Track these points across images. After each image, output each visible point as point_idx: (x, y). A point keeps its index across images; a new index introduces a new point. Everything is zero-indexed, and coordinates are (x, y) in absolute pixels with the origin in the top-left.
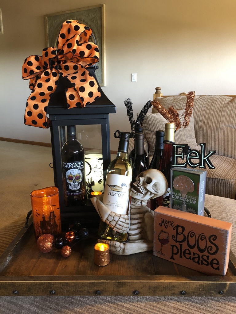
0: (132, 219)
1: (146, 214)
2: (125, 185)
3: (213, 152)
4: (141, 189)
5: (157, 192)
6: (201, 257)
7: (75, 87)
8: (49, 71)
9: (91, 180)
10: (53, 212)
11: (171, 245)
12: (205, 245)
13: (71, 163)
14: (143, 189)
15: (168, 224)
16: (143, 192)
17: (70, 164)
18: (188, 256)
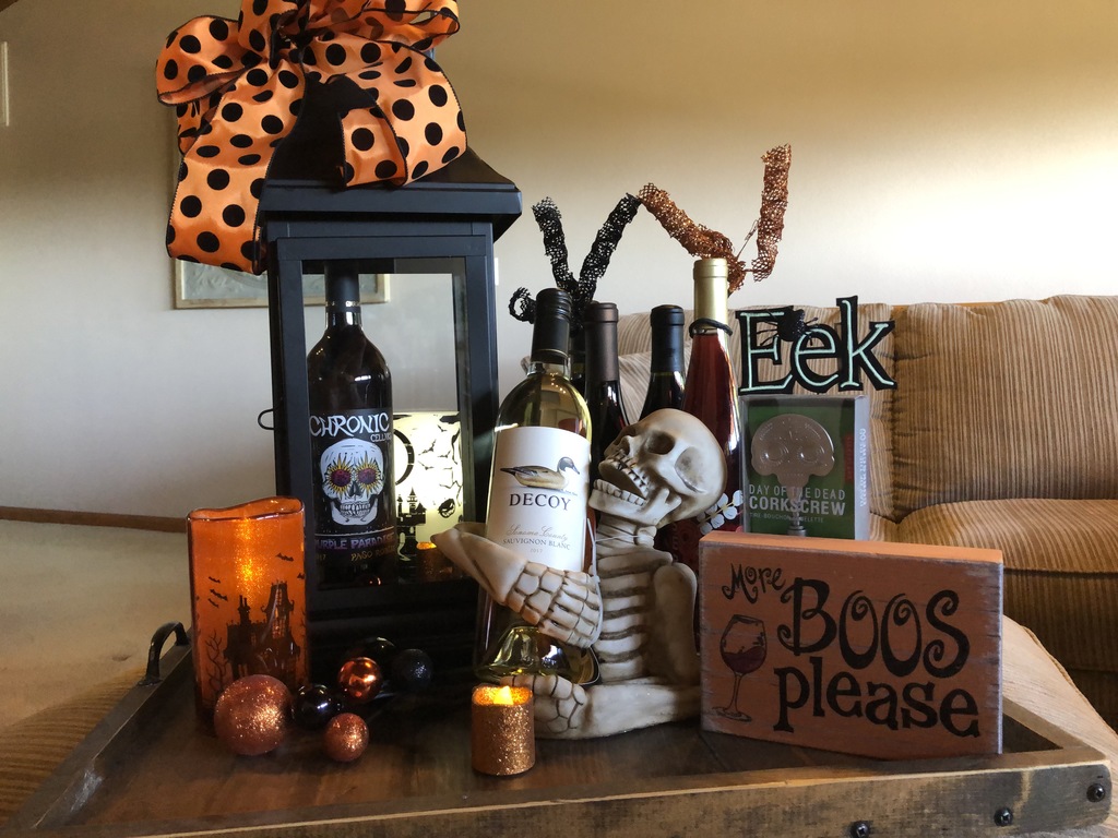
0: (607, 595)
1: (661, 572)
2: (572, 466)
3: (886, 325)
4: (636, 474)
5: (694, 489)
6: (900, 697)
7: (378, 102)
8: (266, 68)
9: (412, 501)
10: (284, 587)
11: (777, 671)
12: (915, 638)
13: (342, 417)
14: (641, 476)
15: (758, 583)
16: (643, 489)
17: (340, 421)
18: (846, 703)
